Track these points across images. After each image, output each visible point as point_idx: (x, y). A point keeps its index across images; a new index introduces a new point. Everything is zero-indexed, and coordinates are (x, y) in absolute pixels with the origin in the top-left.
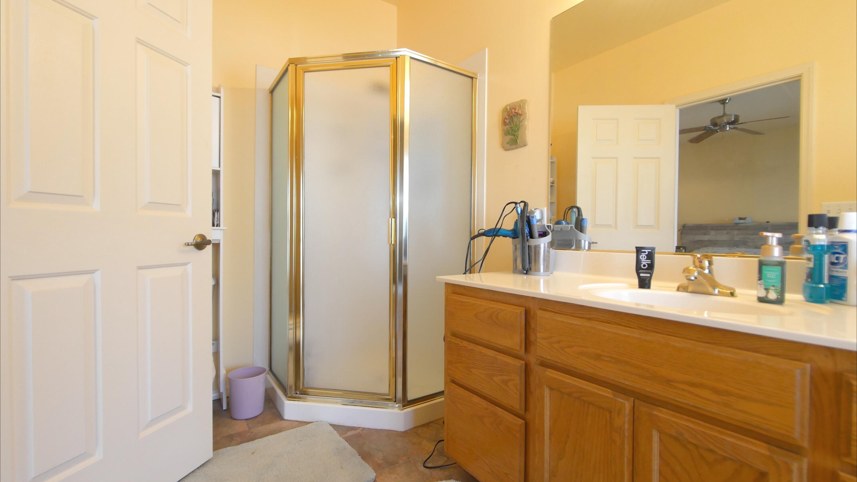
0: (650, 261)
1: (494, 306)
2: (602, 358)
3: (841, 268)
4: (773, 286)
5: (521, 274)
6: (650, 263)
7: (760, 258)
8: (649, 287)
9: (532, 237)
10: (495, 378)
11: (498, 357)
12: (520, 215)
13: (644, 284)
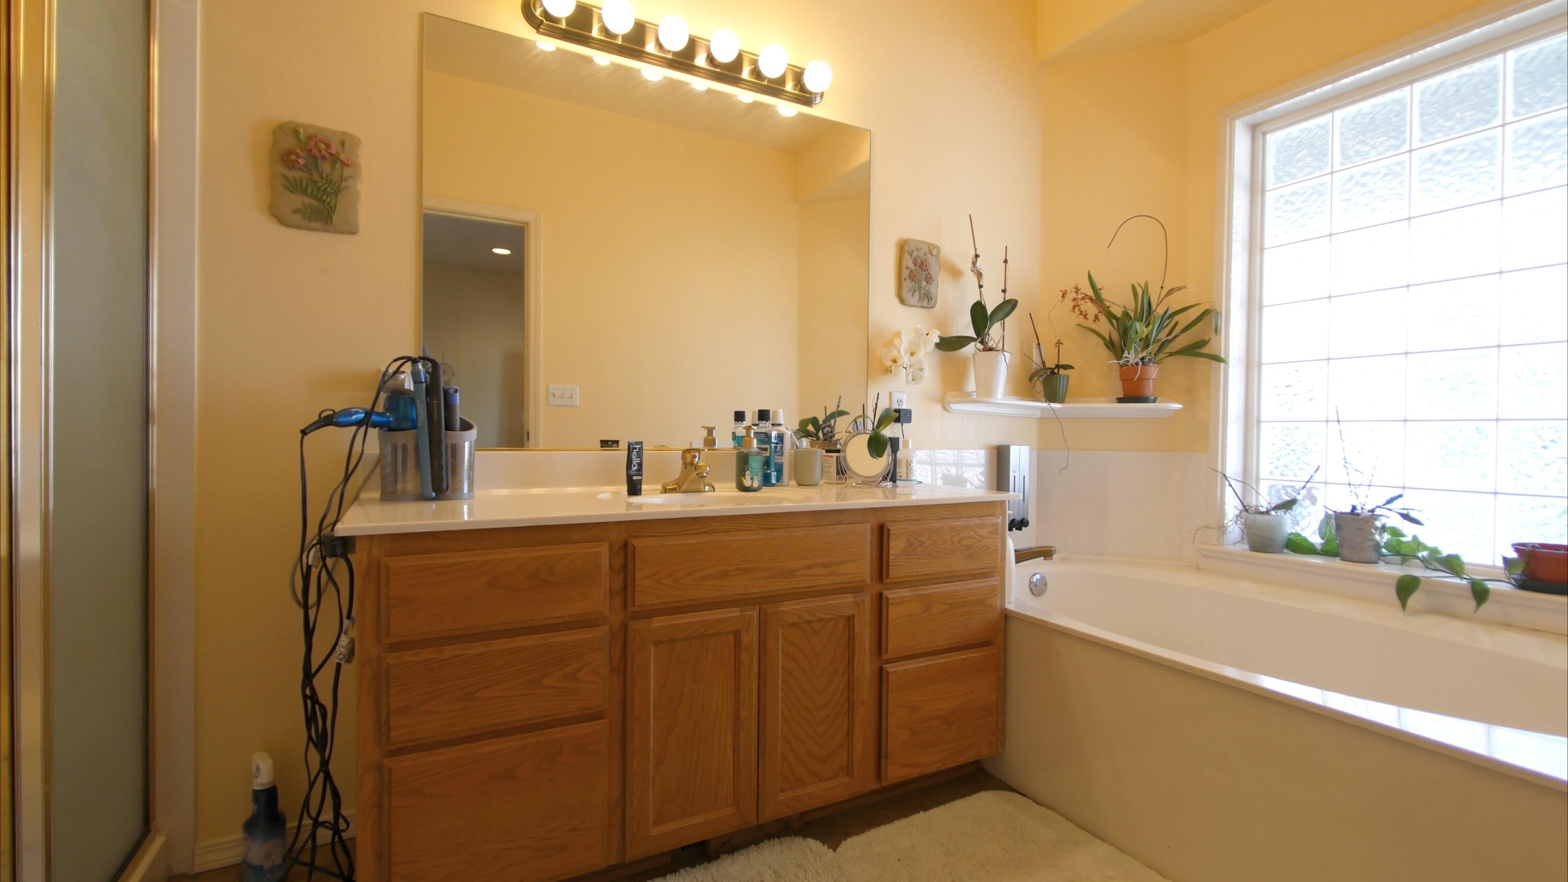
0: (639, 459)
1: (543, 553)
2: (730, 573)
3: (778, 456)
4: (756, 475)
5: (416, 500)
6: (639, 462)
7: (740, 450)
8: (641, 494)
9: (450, 427)
10: (546, 682)
11: (552, 640)
12: (424, 385)
13: (634, 489)
